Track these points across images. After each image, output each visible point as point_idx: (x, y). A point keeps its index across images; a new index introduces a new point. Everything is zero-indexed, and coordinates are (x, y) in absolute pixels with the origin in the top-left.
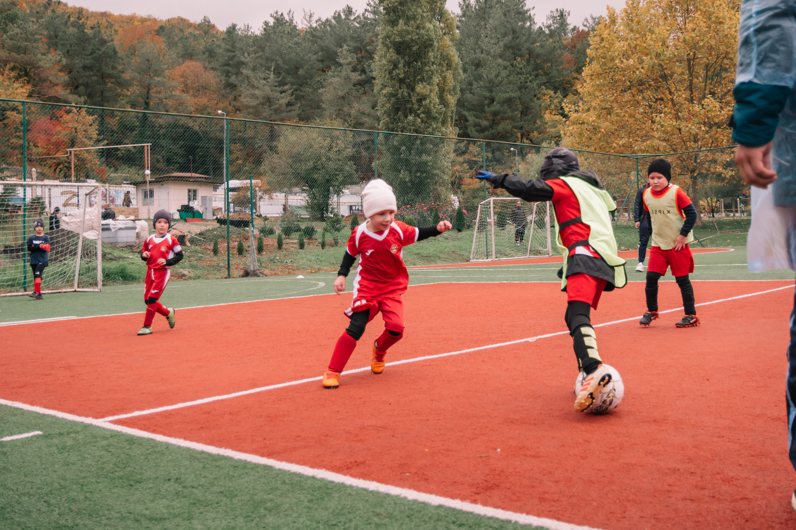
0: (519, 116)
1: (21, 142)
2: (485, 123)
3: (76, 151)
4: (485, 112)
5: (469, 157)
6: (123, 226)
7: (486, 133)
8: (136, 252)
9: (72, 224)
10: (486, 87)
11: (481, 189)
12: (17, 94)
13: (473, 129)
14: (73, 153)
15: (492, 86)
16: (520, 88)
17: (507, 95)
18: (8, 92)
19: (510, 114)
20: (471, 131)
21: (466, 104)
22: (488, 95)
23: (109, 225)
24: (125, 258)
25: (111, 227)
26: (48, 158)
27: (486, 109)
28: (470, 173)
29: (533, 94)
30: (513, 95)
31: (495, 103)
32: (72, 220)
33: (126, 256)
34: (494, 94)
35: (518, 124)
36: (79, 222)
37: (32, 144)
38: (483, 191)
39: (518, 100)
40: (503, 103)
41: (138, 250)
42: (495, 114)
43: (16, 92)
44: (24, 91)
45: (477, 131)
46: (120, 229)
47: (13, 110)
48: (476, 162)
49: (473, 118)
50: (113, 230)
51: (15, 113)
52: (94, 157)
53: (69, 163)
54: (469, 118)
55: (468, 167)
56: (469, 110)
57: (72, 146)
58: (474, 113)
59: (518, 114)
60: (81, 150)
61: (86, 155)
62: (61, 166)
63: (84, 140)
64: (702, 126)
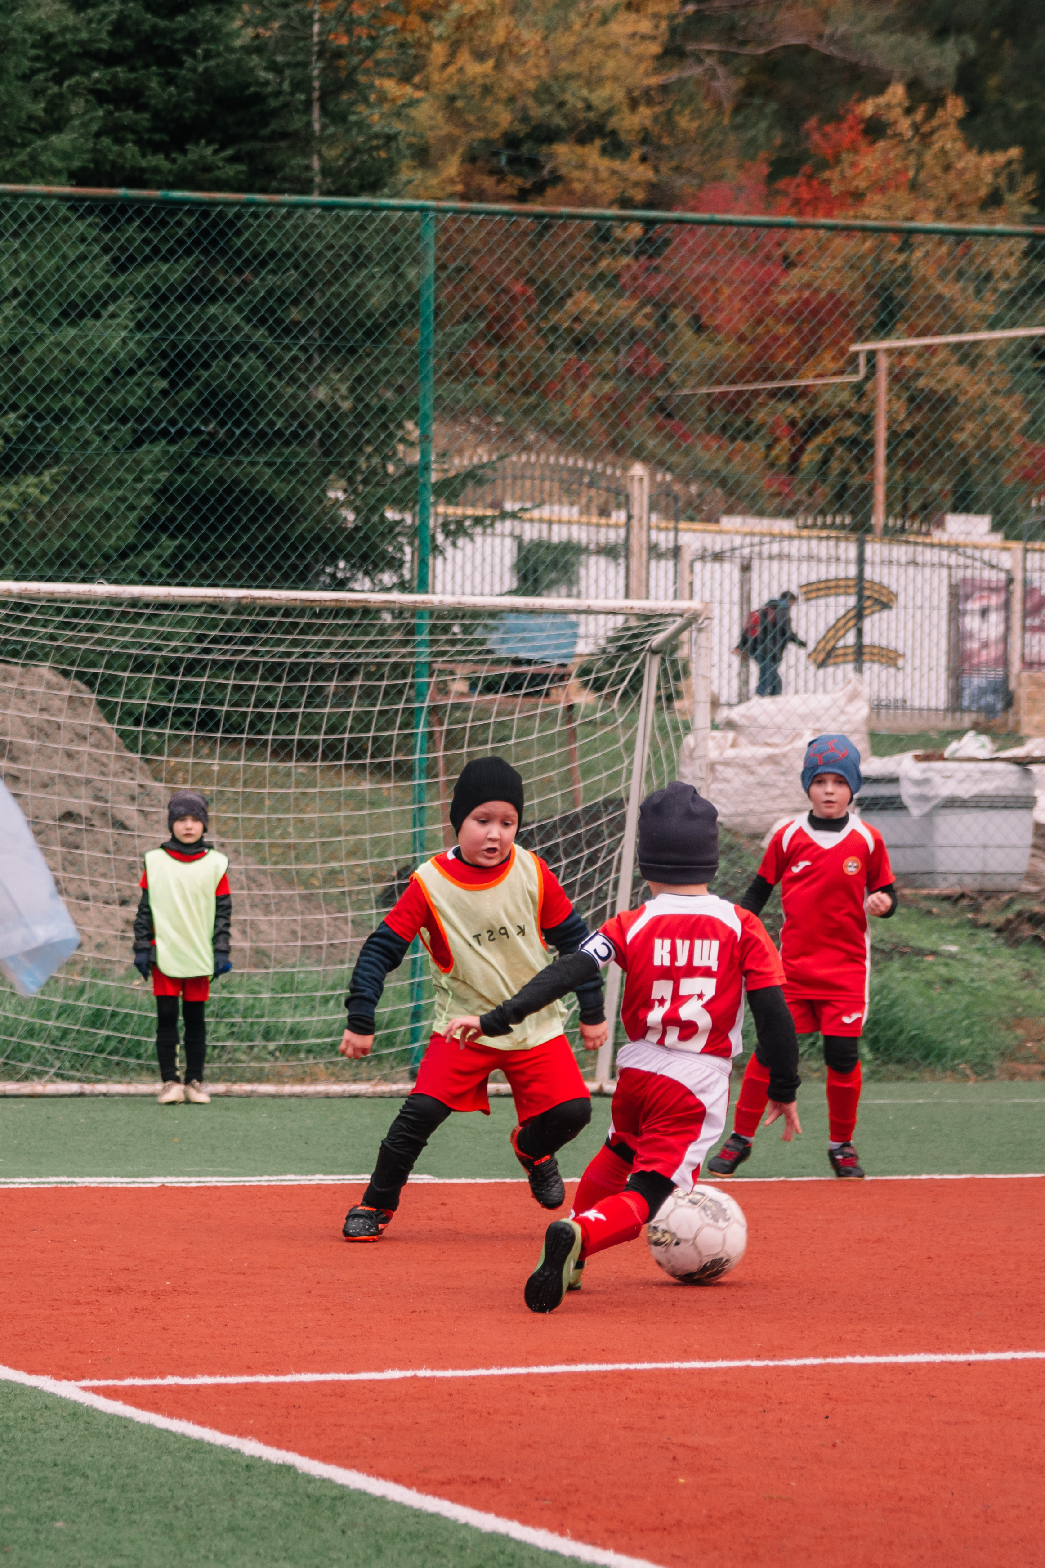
1: (623, 307)
3: (902, 353)
6: (965, 791)
8: (987, 926)
9: (729, 772)
12: (611, 47)
14: (883, 363)
18: (567, 40)
23: (893, 780)
24: (920, 952)
25: (907, 791)
26: (756, 393)
32: (730, 753)
33: (926, 943)
36: (762, 762)
37: (681, 317)
41: (1000, 919)
43: (599, 34)
44: (645, 26)
46: (952, 803)
47: (583, 140)
50: (916, 811)
51: (592, 154)
52: (997, 383)
53: (867, 421)
57: (884, 328)
60: (930, 350)
61: (957, 374)
62: (826, 437)
63: (946, 289)
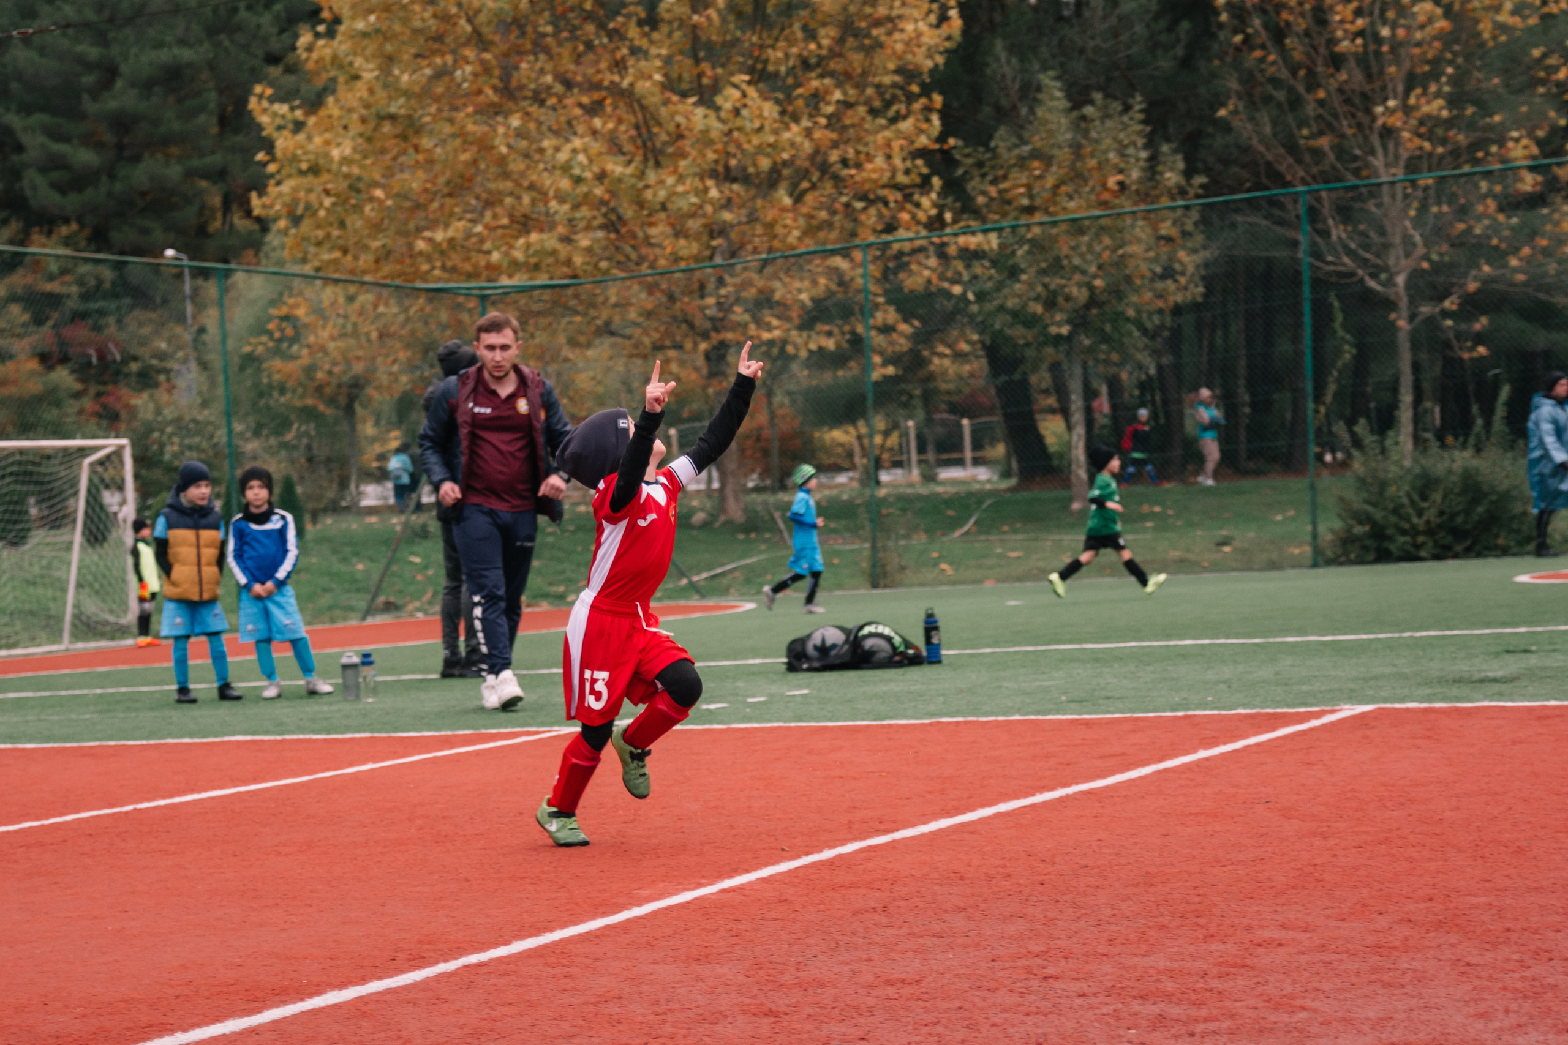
0: (215, 130)
2: (85, 157)
4: (83, 117)
5: (29, 280)
7: (89, 193)
10: (86, 25)
11: (51, 397)
13: (40, 181)
15: (111, 20)
16: (212, 31)
17: (164, 56)
19: (176, 126)
20: (34, 188)
21: (14, 86)
22: (93, 52)
27: (89, 106)
28: (36, 337)
29: (260, 52)
30: (186, 54)
31: (119, 84)
34: (115, 51)
35: (208, 160)
38: (58, 404)
39: (205, 75)
40: (147, 86)
42: (122, 123)
45: (54, 185)
48: (55, 300)
49: (41, 139)
54: (26, 139)
55: (26, 317)
56: (26, 109)
58: (44, 118)
59: (207, 121)
64: (710, 183)
